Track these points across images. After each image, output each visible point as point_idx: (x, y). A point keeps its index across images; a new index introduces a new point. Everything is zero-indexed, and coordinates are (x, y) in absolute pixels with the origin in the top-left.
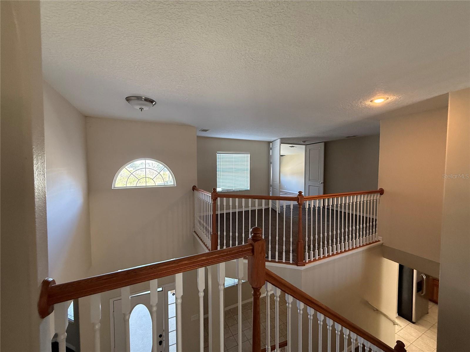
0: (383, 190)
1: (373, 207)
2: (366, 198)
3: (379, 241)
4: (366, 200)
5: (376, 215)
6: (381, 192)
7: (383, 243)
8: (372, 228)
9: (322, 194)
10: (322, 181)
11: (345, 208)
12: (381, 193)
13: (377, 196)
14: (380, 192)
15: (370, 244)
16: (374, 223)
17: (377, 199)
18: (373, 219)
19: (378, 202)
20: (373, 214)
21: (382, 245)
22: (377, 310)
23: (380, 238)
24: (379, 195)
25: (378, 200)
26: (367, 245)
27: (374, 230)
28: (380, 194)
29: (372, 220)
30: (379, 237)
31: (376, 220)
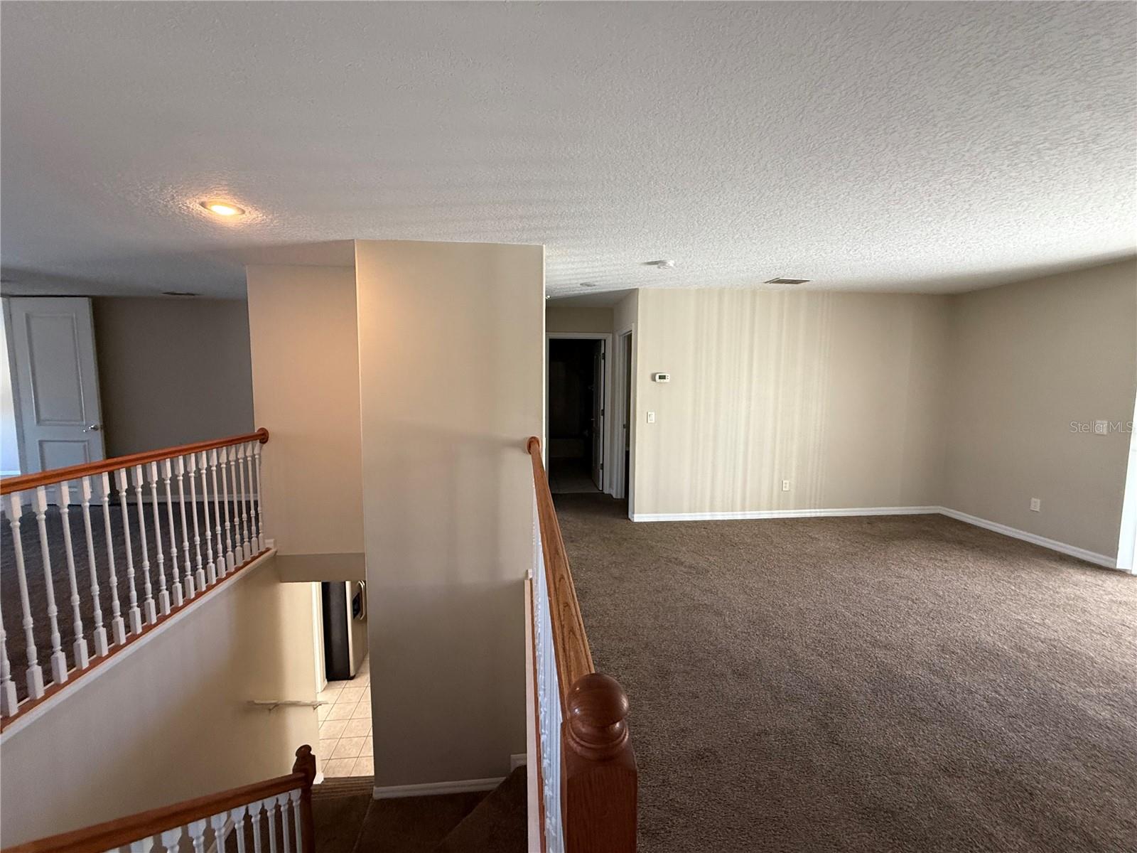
0: (266, 430)
1: (248, 474)
2: (225, 456)
3: (268, 550)
4: (225, 461)
5: (255, 491)
6: (263, 437)
7: (276, 552)
8: (256, 521)
9: (98, 456)
10: (96, 421)
11: (175, 491)
12: (263, 439)
13: (252, 449)
14: (260, 438)
15: (246, 564)
16: (253, 512)
17: (254, 455)
18: (248, 503)
19: (257, 461)
20: (247, 491)
21: (275, 556)
22: (276, 705)
23: (269, 543)
24: (258, 443)
25: (257, 456)
26: (237, 570)
27: (254, 528)
28: (260, 442)
29: (246, 504)
30: (267, 541)
31: (256, 503)
